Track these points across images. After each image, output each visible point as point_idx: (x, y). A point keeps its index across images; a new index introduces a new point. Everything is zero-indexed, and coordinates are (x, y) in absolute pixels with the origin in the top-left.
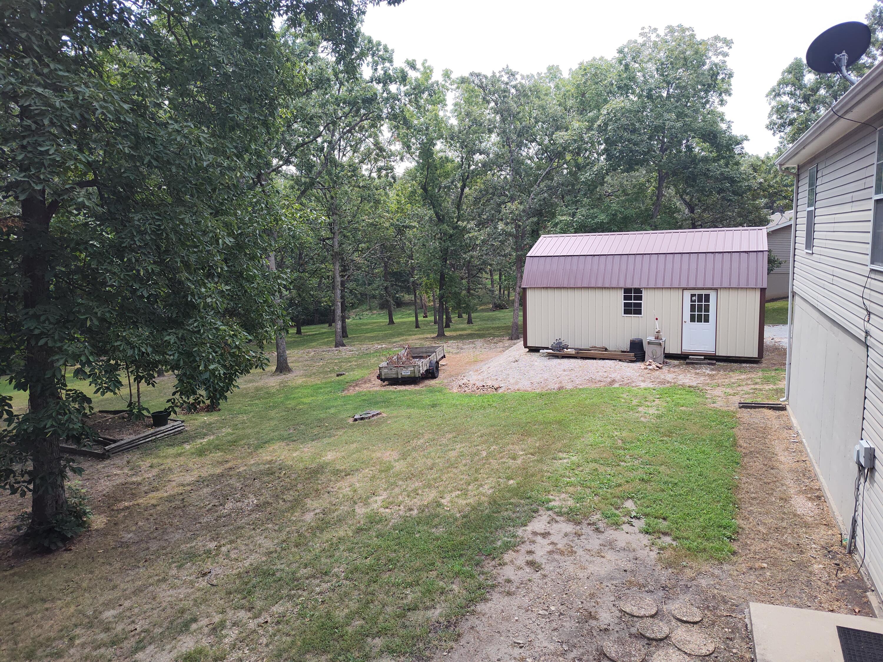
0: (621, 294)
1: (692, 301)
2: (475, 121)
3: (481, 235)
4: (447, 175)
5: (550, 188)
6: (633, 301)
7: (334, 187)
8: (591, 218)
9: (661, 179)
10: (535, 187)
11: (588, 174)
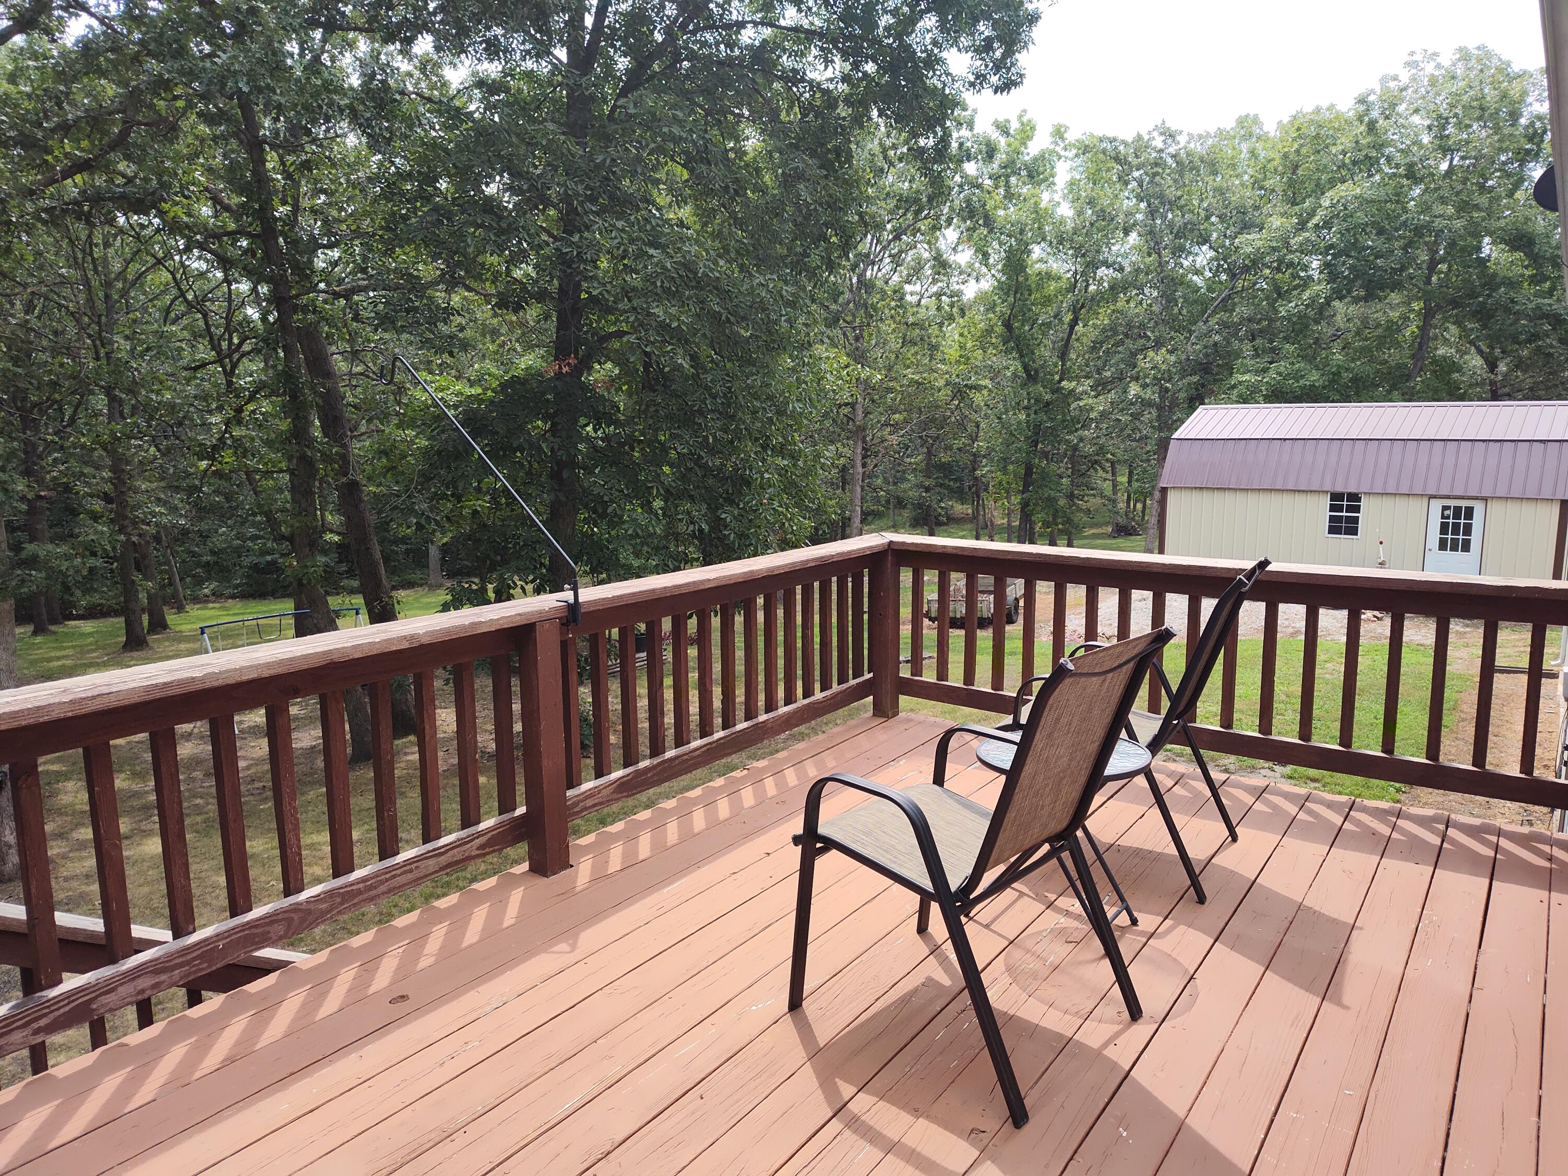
0: (1326, 501)
1: (1443, 517)
2: (1102, 214)
3: (1101, 404)
4: (1047, 301)
5: (1224, 325)
6: (1344, 514)
7: (869, 325)
8: (1293, 378)
9: (1427, 315)
10: (1201, 324)
11: (1293, 304)
